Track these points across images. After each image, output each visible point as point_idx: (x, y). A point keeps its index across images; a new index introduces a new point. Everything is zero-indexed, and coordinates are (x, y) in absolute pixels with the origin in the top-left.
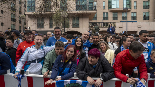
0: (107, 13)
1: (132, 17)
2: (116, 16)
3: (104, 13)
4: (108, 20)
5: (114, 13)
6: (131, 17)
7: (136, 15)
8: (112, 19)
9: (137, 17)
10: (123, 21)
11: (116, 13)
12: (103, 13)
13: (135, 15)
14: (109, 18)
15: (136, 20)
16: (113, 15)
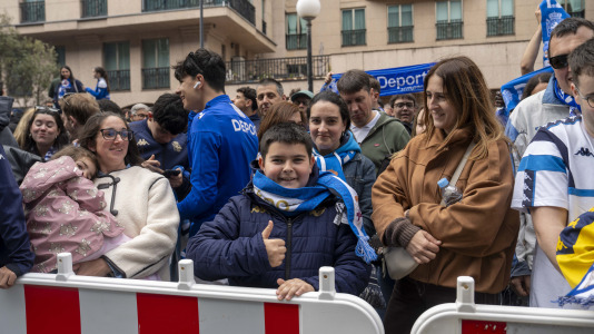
0: (361, 11)
1: (489, 20)
2: (407, 24)
3: (346, 12)
4: (365, 44)
5: (394, 11)
6: (484, 22)
7: (514, 8)
8: (385, 36)
9: (517, 19)
10: (439, 43)
11: (407, 9)
12: (338, 15)
13: (507, 12)
14: (369, 37)
15: (513, 34)
16: (393, 17)
